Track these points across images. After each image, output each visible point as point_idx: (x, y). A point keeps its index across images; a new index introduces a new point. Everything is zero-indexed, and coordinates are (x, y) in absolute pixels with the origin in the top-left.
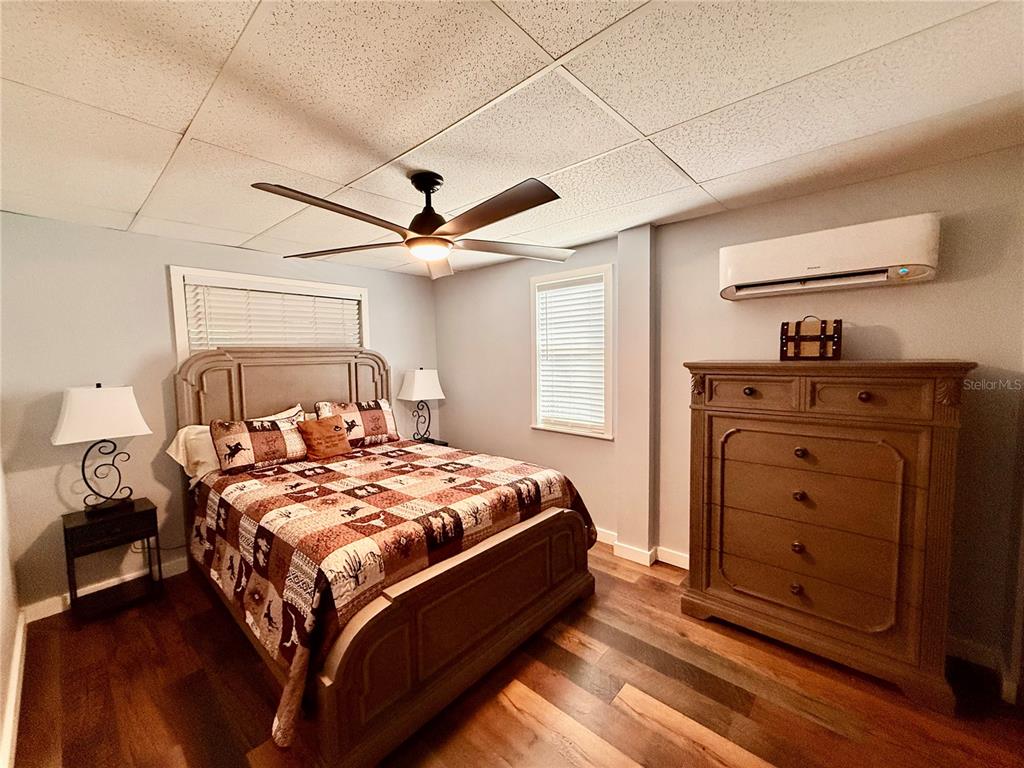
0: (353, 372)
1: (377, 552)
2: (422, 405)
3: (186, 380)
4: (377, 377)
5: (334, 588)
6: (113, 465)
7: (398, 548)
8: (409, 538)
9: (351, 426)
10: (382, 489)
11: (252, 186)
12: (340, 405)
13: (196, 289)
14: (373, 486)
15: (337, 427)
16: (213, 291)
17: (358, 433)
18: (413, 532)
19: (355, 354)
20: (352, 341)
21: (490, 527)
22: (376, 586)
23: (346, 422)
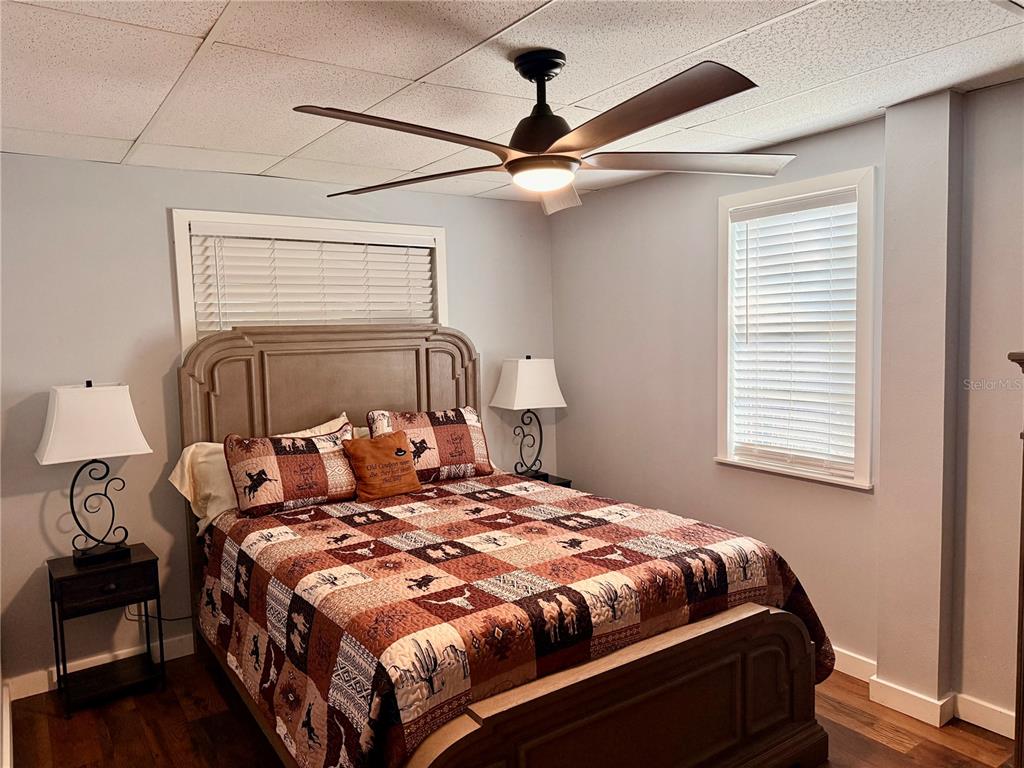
0: (423, 362)
1: (460, 645)
2: (530, 416)
3: (193, 376)
4: (459, 371)
5: (399, 693)
6: (105, 495)
7: (491, 645)
8: (507, 627)
9: (421, 447)
10: (467, 551)
11: (294, 109)
12: (403, 415)
13: (205, 241)
14: (454, 545)
15: (400, 450)
16: (227, 243)
17: (430, 459)
18: (514, 622)
19: (427, 334)
20: (420, 312)
21: (637, 626)
22: (458, 698)
23: (413, 442)
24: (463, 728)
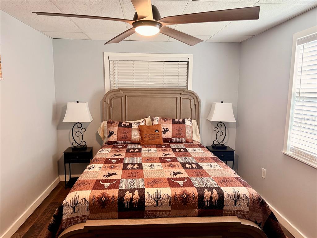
0: (178, 102)
2: (220, 124)
3: (105, 102)
4: (193, 106)
5: (64, 208)
6: (81, 132)
7: (99, 202)
9: (166, 130)
12: (164, 119)
13: (114, 61)
15: (157, 130)
16: (120, 62)
17: (169, 135)
18: (111, 196)
19: (181, 92)
20: (183, 86)
22: (84, 216)
23: (164, 128)
24: (80, 227)
